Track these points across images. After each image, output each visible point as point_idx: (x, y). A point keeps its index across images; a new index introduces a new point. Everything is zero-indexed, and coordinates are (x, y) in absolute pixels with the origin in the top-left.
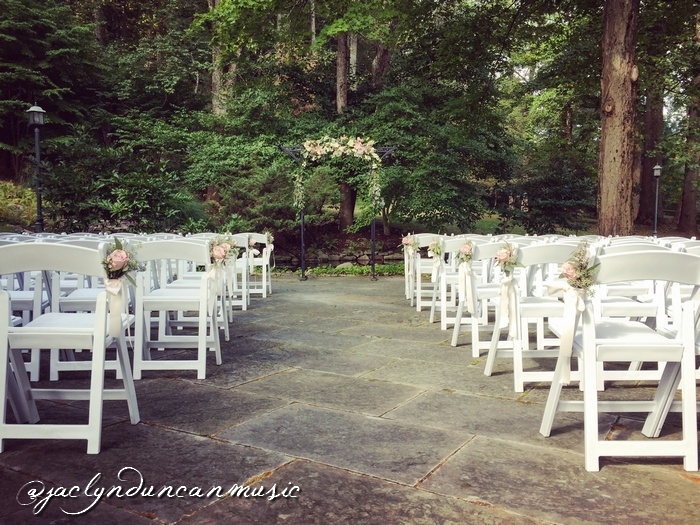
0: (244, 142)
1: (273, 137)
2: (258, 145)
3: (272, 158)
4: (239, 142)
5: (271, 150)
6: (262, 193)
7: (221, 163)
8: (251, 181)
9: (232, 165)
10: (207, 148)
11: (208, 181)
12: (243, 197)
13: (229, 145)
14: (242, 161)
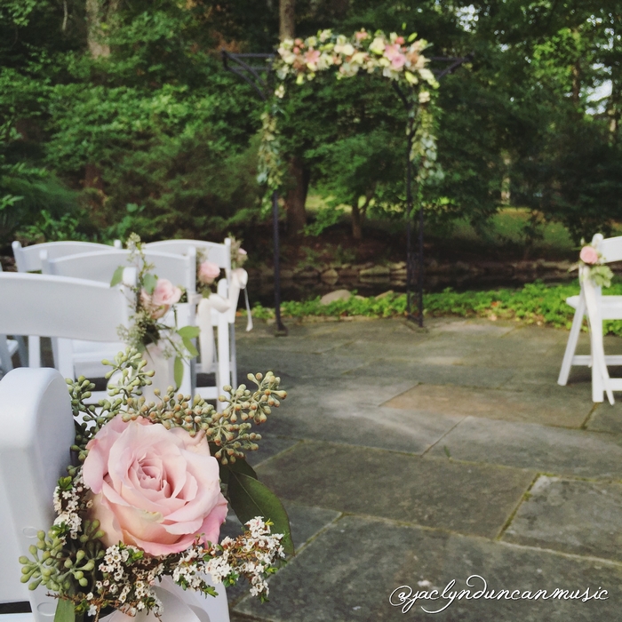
0: (139, 97)
1: (183, 88)
2: (162, 101)
3: (184, 122)
4: (131, 97)
5: (181, 109)
6: (171, 175)
7: (104, 128)
8: (153, 156)
9: (121, 131)
10: (81, 107)
11: (83, 158)
12: (142, 181)
13: (116, 100)
14: (137, 124)
